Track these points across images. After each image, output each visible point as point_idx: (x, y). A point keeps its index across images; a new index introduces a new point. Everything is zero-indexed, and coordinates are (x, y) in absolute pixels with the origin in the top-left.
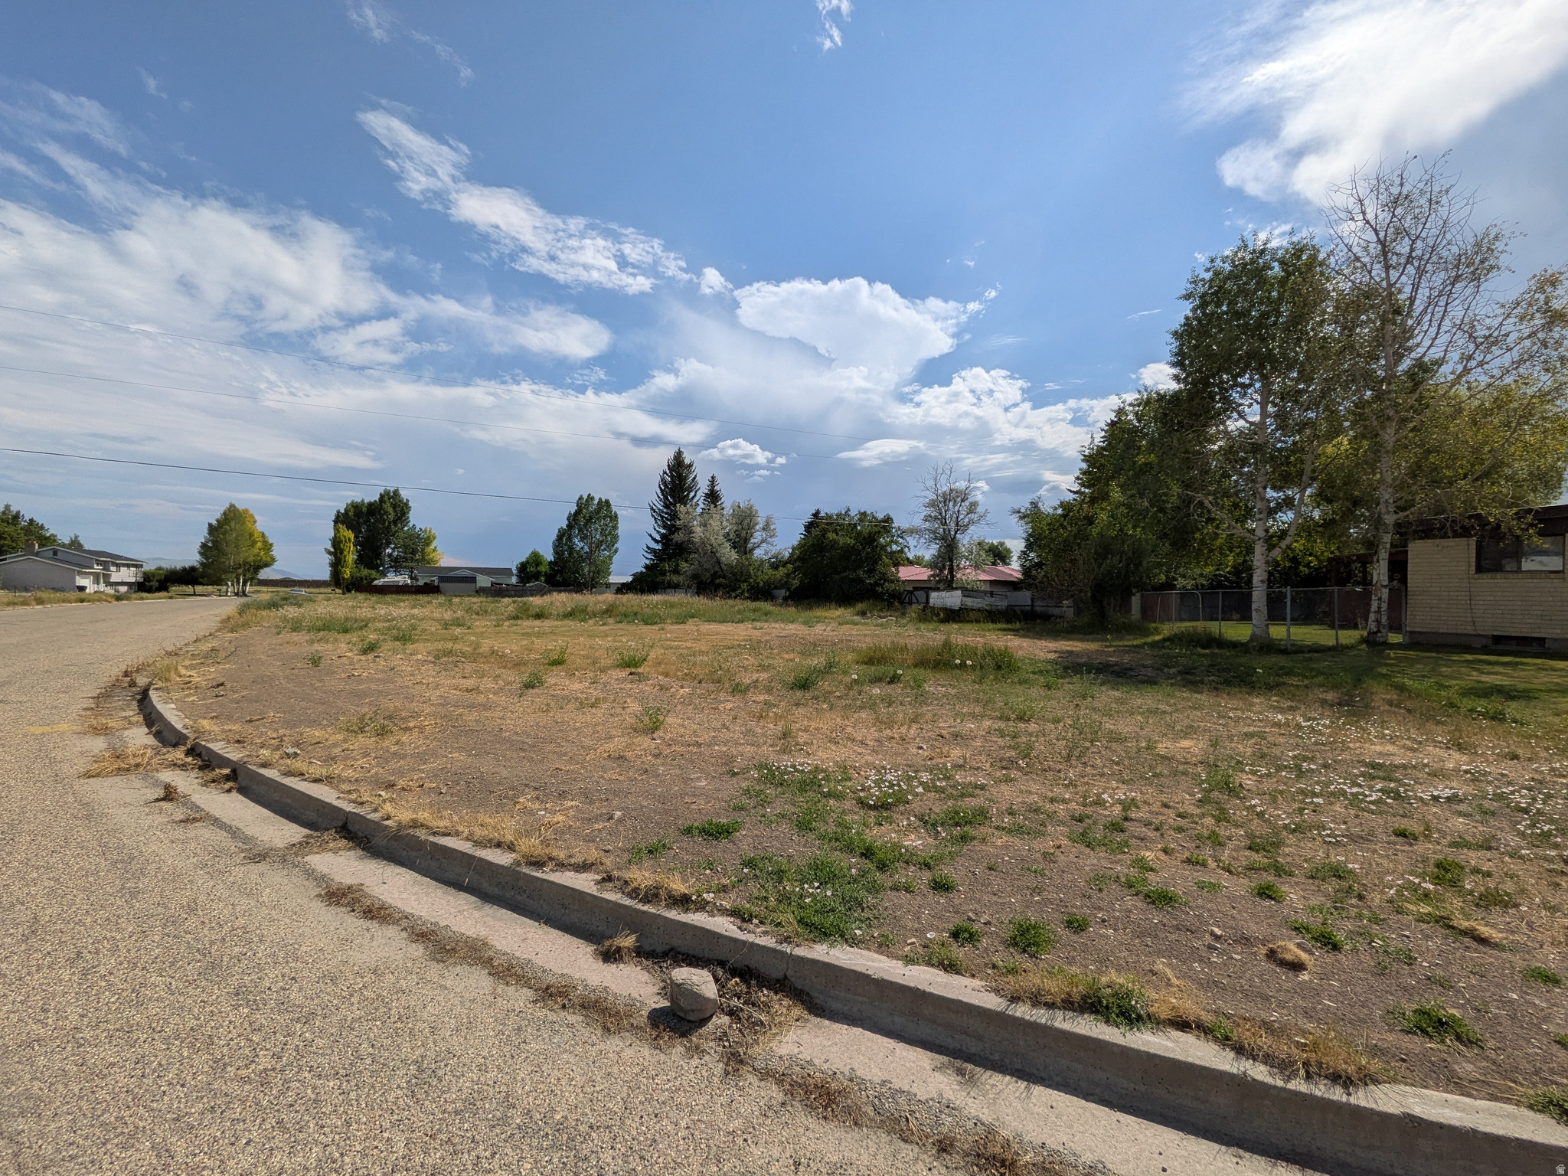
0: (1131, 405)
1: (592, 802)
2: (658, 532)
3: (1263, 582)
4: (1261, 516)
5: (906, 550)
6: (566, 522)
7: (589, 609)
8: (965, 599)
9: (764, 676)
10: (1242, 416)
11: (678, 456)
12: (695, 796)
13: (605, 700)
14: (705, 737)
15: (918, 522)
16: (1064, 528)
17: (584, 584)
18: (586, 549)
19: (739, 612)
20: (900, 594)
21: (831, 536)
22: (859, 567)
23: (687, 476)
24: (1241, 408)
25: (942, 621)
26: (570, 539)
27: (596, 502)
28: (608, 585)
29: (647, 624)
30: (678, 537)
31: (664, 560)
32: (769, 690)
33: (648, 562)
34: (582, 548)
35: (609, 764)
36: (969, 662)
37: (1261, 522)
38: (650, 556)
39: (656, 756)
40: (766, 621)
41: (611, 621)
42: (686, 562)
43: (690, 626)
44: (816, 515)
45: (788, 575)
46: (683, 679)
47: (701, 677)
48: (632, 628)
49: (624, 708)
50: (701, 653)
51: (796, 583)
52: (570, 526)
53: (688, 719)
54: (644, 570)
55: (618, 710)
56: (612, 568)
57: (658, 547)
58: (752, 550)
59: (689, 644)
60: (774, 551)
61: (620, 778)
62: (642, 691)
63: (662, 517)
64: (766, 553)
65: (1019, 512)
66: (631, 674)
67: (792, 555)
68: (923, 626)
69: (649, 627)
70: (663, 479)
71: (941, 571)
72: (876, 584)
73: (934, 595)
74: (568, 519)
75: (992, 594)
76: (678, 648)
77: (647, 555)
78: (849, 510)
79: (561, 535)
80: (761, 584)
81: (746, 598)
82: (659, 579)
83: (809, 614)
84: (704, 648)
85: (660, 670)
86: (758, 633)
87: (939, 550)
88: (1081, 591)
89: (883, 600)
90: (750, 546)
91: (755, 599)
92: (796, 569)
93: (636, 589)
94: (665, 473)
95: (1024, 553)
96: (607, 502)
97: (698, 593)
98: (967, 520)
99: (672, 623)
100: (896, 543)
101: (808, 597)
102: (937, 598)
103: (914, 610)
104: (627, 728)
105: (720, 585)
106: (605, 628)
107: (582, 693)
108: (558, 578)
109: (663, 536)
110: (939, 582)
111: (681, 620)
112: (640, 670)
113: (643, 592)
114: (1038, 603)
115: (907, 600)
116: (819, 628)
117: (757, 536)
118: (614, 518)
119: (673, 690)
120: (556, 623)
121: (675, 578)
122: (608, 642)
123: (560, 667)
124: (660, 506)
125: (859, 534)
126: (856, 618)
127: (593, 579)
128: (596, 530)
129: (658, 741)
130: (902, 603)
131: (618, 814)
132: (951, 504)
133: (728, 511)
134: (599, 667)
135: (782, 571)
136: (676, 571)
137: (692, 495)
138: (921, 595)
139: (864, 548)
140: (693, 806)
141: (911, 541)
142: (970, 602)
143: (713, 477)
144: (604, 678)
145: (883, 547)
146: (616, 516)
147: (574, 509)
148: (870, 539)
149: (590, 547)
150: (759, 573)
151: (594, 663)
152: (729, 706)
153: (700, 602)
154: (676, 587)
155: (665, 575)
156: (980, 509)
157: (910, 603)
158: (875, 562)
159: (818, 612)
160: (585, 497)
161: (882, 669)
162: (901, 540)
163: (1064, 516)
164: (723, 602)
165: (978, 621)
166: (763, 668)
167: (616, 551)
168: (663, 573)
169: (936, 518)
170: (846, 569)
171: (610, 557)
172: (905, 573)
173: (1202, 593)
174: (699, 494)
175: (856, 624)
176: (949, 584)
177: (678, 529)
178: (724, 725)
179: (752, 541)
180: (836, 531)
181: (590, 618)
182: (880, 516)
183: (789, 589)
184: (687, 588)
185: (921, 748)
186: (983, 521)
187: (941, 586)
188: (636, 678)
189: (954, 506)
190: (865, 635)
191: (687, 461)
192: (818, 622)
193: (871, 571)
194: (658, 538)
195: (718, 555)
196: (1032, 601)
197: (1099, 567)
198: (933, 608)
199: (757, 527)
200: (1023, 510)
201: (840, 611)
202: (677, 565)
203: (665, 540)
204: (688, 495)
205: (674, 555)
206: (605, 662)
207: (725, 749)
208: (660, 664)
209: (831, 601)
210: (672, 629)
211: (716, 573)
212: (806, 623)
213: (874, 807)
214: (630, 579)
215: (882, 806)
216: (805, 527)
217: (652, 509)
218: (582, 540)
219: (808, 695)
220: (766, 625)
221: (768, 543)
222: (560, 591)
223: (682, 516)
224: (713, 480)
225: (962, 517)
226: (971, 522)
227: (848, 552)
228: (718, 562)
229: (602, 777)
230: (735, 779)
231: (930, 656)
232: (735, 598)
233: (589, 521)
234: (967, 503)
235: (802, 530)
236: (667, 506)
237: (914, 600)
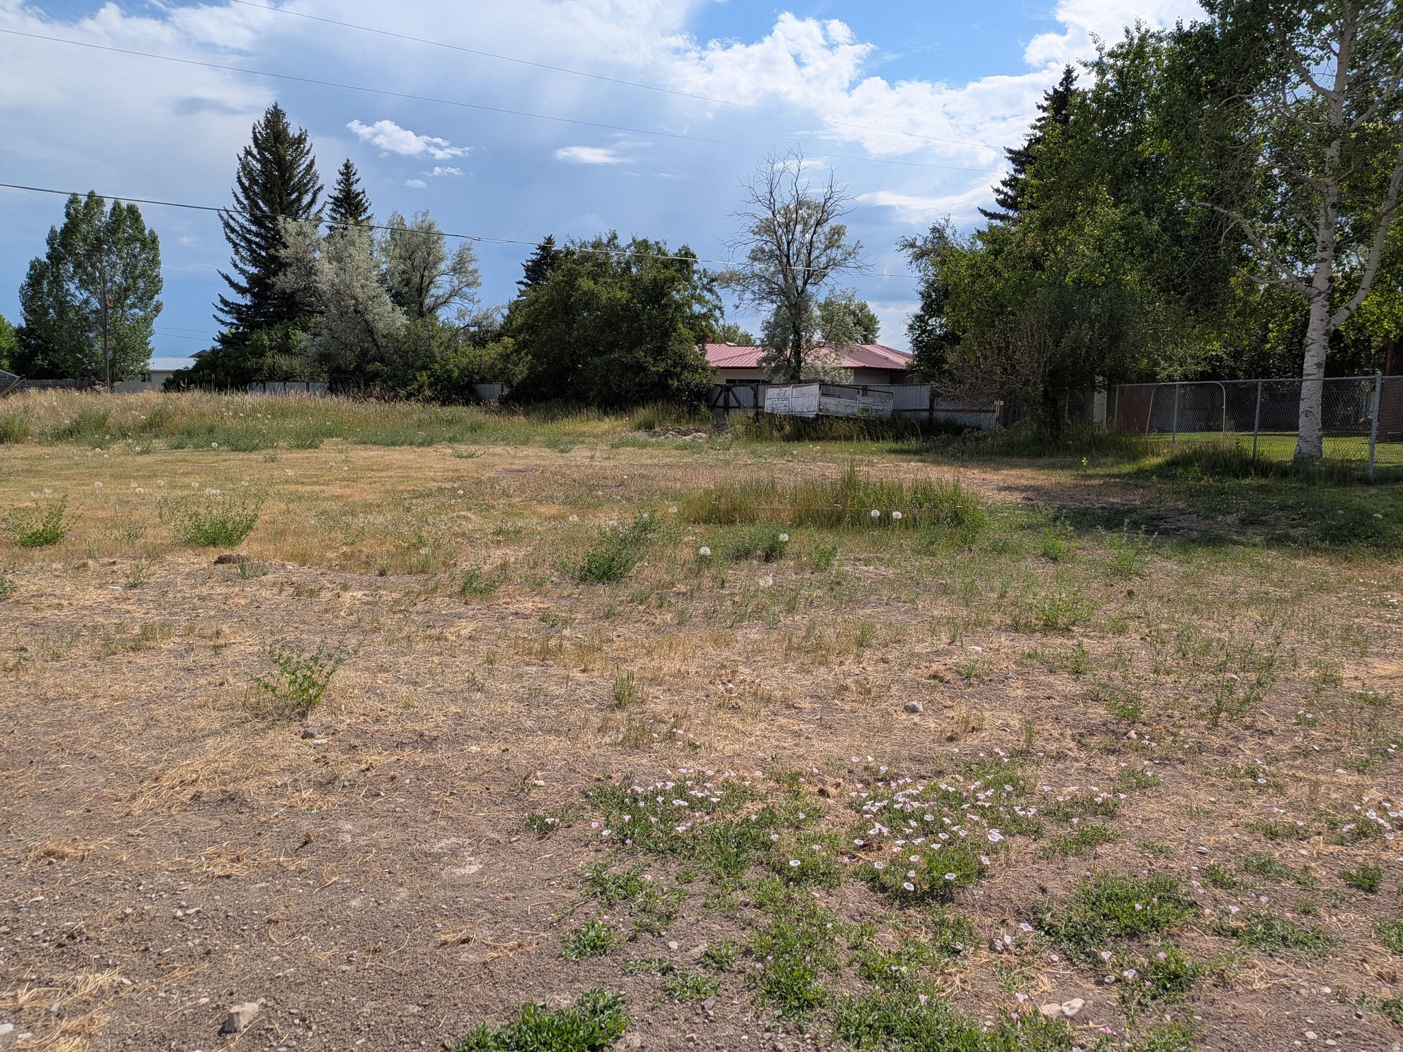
0: (1112, 55)
1: (161, 969)
2: (242, 272)
3: (1319, 365)
4: (1325, 255)
5: (717, 313)
6: (47, 249)
7: (111, 420)
8: (825, 400)
9: (512, 554)
10: (1306, 77)
11: (275, 118)
12: (459, 914)
13: (166, 629)
14: (436, 721)
15: (738, 261)
16: (997, 274)
17: (96, 374)
18: (95, 304)
19: (420, 425)
20: (710, 391)
21: (586, 284)
22: (637, 343)
23: (293, 164)
24: (1305, 64)
25: (788, 439)
26: (57, 281)
27: (108, 208)
28: (146, 376)
29: (236, 449)
30: (286, 281)
31: (259, 326)
32: (537, 586)
33: (226, 330)
34: (86, 302)
35: (202, 823)
36: (897, 515)
37: (1323, 265)
38: (229, 319)
39: (326, 785)
40: (475, 442)
41: (158, 444)
42: (305, 329)
43: (329, 452)
44: (545, 248)
45: (506, 357)
46: (343, 568)
47: (382, 562)
48: (208, 458)
49: (216, 648)
50: (368, 507)
51: (520, 371)
52: (55, 258)
53: (382, 669)
54: (218, 346)
55: (203, 657)
56: (154, 342)
57: (246, 300)
58: (432, 310)
59: (336, 490)
60: (476, 311)
61: (237, 870)
62: (256, 603)
63: (249, 242)
64: (461, 315)
65: (913, 245)
66: (221, 560)
67: (509, 319)
68: (760, 447)
69: (242, 455)
70: (245, 166)
71: (780, 350)
72: (668, 374)
73: (772, 392)
74: (50, 242)
75: (865, 390)
76: (314, 497)
77: (222, 316)
78: (615, 237)
79: (37, 275)
80: (456, 374)
81: (429, 400)
82: (251, 363)
83: (550, 428)
84: (370, 498)
85: (287, 548)
86: (464, 465)
87: (777, 314)
88: (1027, 383)
89: (680, 403)
90: (428, 301)
91: (446, 402)
92: (522, 346)
93: (209, 382)
94: (248, 153)
95: (919, 318)
96: (132, 210)
97: (332, 389)
98: (824, 259)
99: (290, 448)
100: (700, 300)
101: (545, 398)
102: (780, 399)
103: (737, 419)
104: (232, 706)
105: (376, 375)
106: (148, 459)
107: (108, 611)
108: (39, 361)
109: (252, 279)
110: (775, 370)
111: (308, 440)
112: (242, 550)
113: (221, 387)
114: (941, 405)
115: (721, 402)
116: (580, 454)
117: (443, 284)
118: (151, 243)
119: (326, 595)
120: (39, 450)
121: (284, 362)
122: (159, 490)
123: (50, 550)
124: (243, 220)
125: (635, 282)
126: (641, 435)
127: (113, 362)
128: (113, 266)
129: (321, 740)
130: (712, 407)
131: (247, 1011)
132: (799, 228)
133: (381, 236)
134: (145, 547)
135: (493, 351)
136: (285, 348)
137: (306, 199)
138: (744, 393)
139: (644, 307)
140: (467, 956)
141: (727, 297)
142: (834, 405)
143: (347, 166)
144: (159, 572)
145: (679, 307)
146: (154, 241)
147: (60, 222)
148: (656, 293)
149: (102, 301)
150: (450, 353)
151: (132, 537)
152: (466, 628)
153: (341, 404)
154: (287, 378)
155: (262, 355)
156: (847, 241)
157: (727, 408)
158: (666, 334)
159: (569, 425)
160: (84, 199)
161: (743, 533)
162: (708, 296)
163: (996, 253)
164: (386, 407)
165: (849, 438)
166: (504, 536)
167: (157, 309)
168: (259, 352)
169: (772, 255)
170: (612, 346)
171: (147, 321)
172: (717, 355)
173: (1226, 386)
174: (322, 198)
175: (644, 445)
176: (794, 374)
177: (282, 266)
178: (472, 682)
179: (433, 291)
180: (594, 277)
181: (114, 438)
182: (672, 250)
183: (508, 383)
184: (310, 381)
185: (914, 710)
186: (851, 262)
187: (779, 378)
188: (235, 569)
189: (804, 232)
190: (670, 466)
191: (293, 132)
192: (573, 443)
193: (659, 351)
194: (243, 282)
195: (369, 317)
196: (932, 401)
197: (1057, 343)
198: (772, 415)
199: (442, 266)
200: (919, 243)
201: (607, 424)
202: (287, 336)
203: (259, 287)
204: (299, 199)
205: (279, 317)
206: (158, 534)
207: (494, 750)
208: (282, 533)
209: (588, 405)
210: (293, 462)
211: (364, 353)
212: (552, 444)
213: (918, 899)
214: (191, 363)
215: (931, 893)
216: (528, 269)
217: (227, 225)
218: (83, 284)
219: (624, 594)
220: (477, 449)
221: (464, 297)
222: (44, 387)
223: (290, 240)
224: (347, 173)
225: (815, 253)
226: (832, 263)
227: (615, 317)
228: (370, 330)
229: (184, 871)
230: (550, 848)
231: (821, 505)
232: (408, 397)
233: (96, 247)
234: (826, 228)
235: (521, 275)
236: (256, 221)
237: (733, 402)
